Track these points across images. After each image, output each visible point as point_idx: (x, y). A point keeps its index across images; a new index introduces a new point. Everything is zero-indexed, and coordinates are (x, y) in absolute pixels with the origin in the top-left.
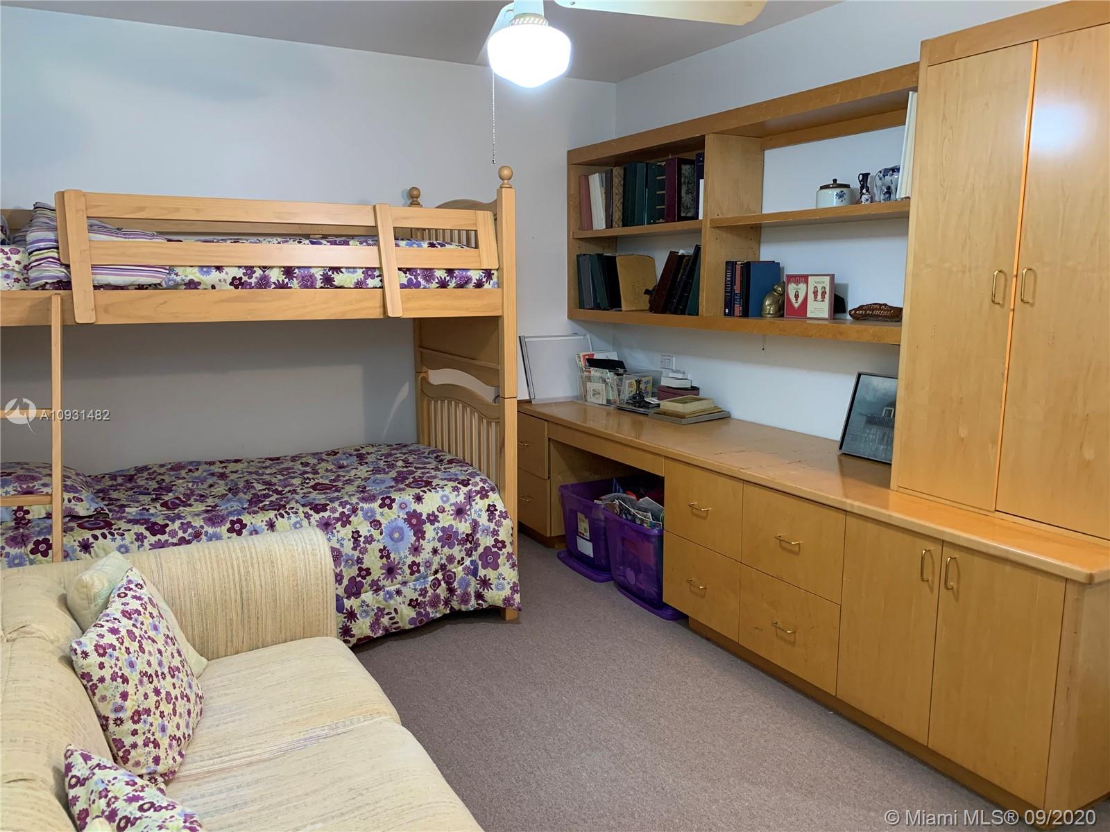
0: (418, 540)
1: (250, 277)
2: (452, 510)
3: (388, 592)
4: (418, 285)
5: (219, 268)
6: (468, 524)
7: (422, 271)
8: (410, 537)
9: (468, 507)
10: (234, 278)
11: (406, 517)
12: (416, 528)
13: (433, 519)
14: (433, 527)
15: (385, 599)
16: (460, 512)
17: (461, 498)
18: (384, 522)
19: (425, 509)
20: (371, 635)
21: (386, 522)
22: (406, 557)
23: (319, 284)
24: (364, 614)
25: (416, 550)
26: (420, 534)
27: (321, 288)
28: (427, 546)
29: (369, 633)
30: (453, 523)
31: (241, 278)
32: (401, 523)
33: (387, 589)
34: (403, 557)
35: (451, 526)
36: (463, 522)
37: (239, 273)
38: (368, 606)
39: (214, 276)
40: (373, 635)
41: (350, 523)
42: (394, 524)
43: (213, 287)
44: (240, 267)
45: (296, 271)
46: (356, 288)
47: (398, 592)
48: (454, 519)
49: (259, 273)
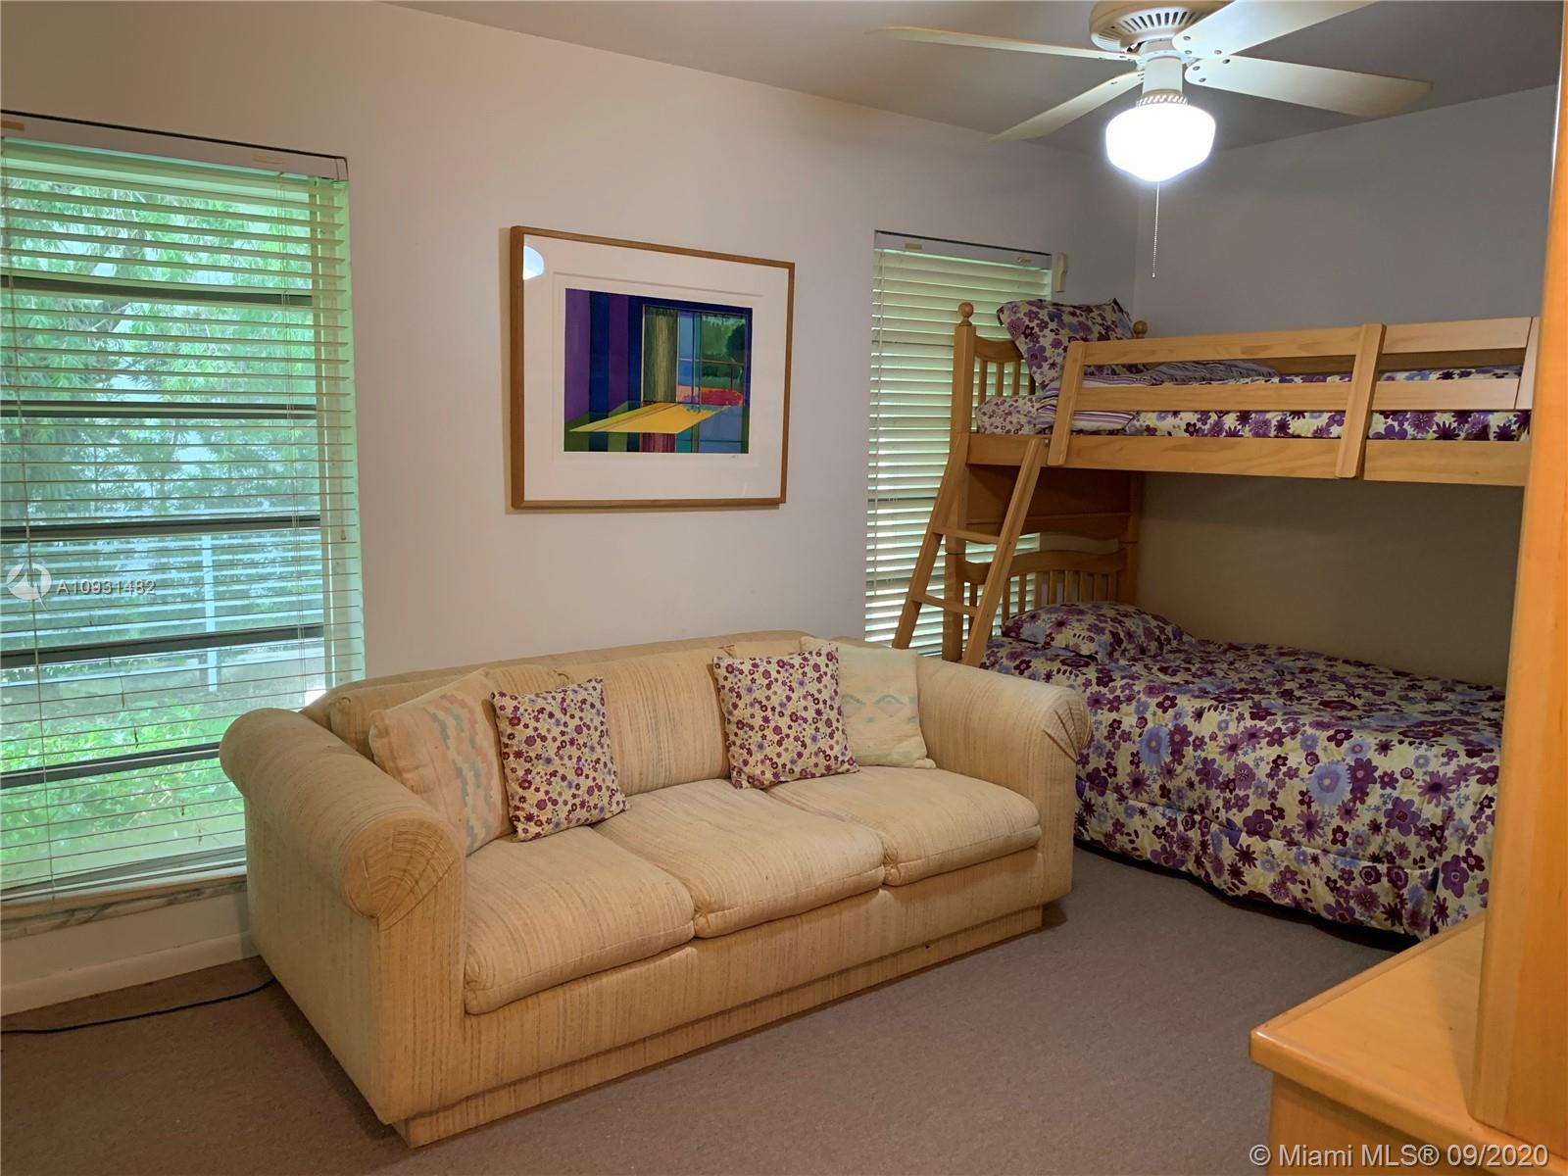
0: (1354, 800)
1: (1205, 424)
2: (1424, 781)
3: (1304, 854)
4: (1403, 435)
5: (1176, 413)
6: (1439, 810)
7: (1415, 414)
8: (1345, 792)
9: (1454, 787)
10: (1188, 425)
11: (1353, 764)
12: (1357, 784)
13: (1389, 781)
14: (1382, 792)
15: (1297, 859)
16: (1436, 788)
17: (1449, 770)
18: (1324, 759)
19: (1383, 764)
20: (1270, 896)
21: (1326, 761)
22: (1332, 817)
23: (1273, 433)
24: (1268, 865)
25: (1348, 813)
26: (1360, 792)
27: (1276, 437)
28: (1365, 815)
29: (1267, 892)
30: (1417, 799)
31: (1195, 425)
32: (1343, 770)
33: (1304, 848)
34: (1326, 814)
35: (1411, 802)
36: (1433, 805)
37: (1193, 418)
38: (1273, 856)
39: (1170, 420)
40: (1272, 897)
41: (1281, 744)
42: (1333, 767)
43: (1170, 434)
44: (1196, 412)
45: (1253, 415)
46: (1315, 437)
47: (1315, 859)
48: (1420, 794)
49: (1214, 417)
